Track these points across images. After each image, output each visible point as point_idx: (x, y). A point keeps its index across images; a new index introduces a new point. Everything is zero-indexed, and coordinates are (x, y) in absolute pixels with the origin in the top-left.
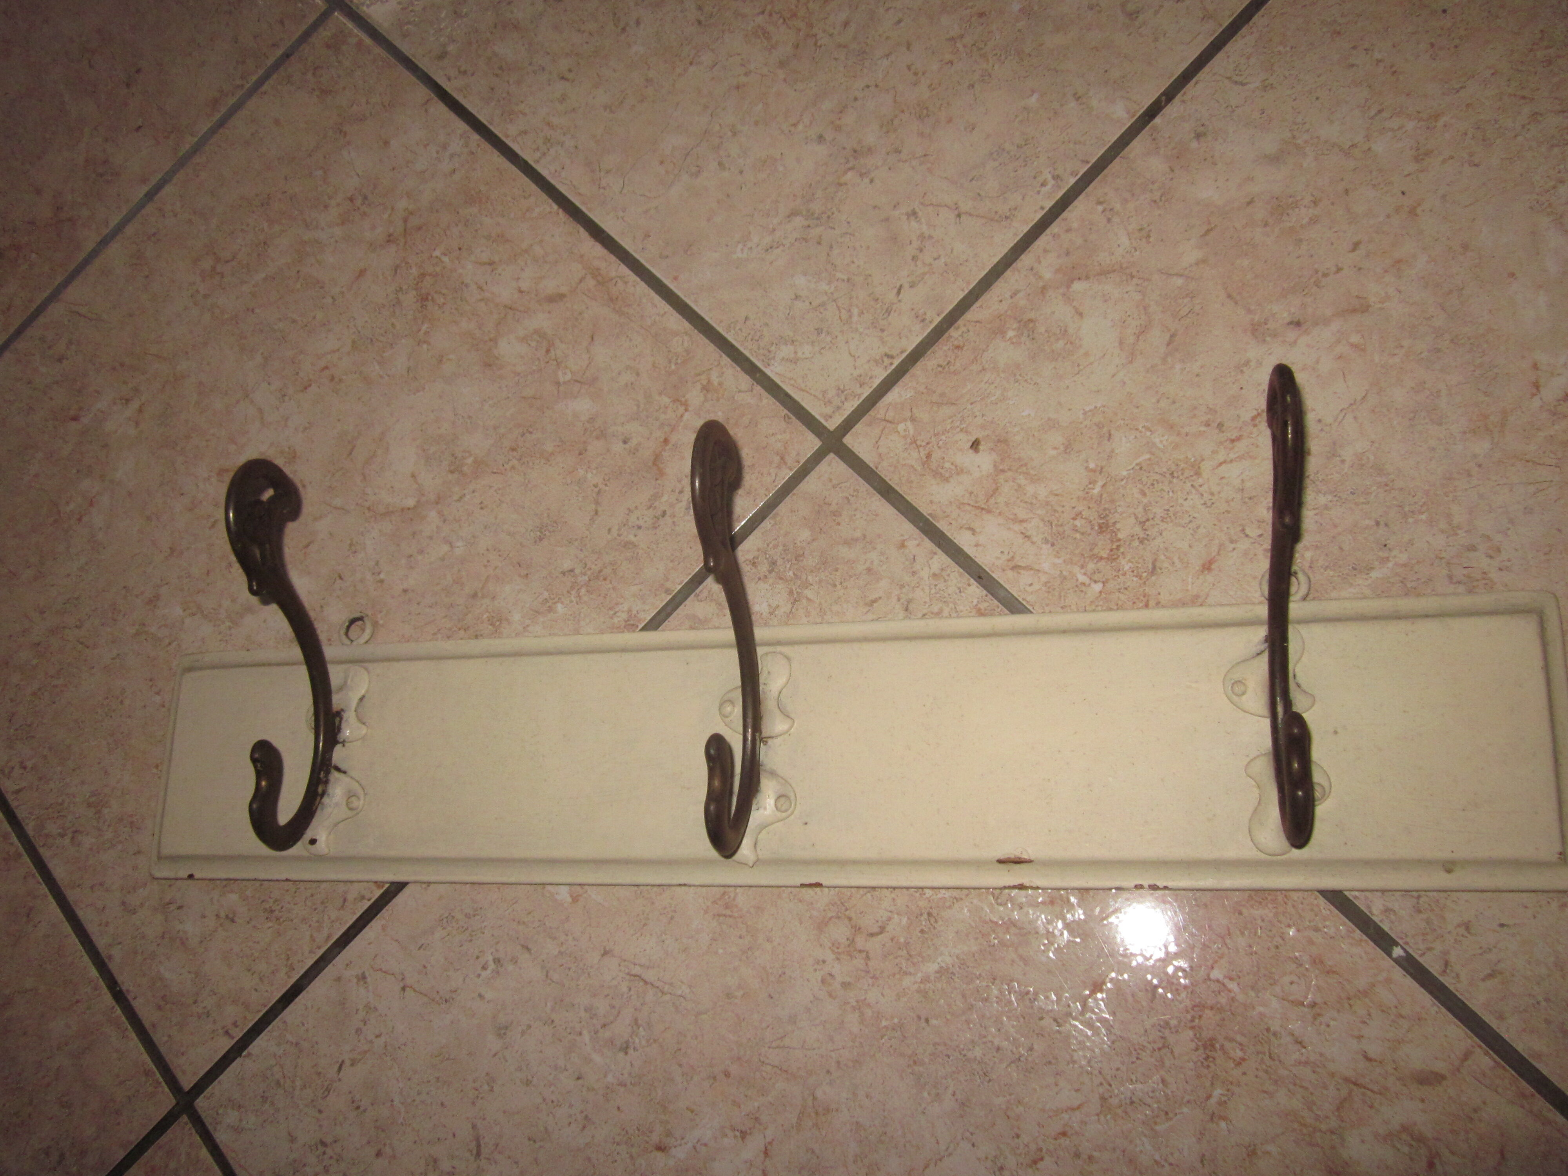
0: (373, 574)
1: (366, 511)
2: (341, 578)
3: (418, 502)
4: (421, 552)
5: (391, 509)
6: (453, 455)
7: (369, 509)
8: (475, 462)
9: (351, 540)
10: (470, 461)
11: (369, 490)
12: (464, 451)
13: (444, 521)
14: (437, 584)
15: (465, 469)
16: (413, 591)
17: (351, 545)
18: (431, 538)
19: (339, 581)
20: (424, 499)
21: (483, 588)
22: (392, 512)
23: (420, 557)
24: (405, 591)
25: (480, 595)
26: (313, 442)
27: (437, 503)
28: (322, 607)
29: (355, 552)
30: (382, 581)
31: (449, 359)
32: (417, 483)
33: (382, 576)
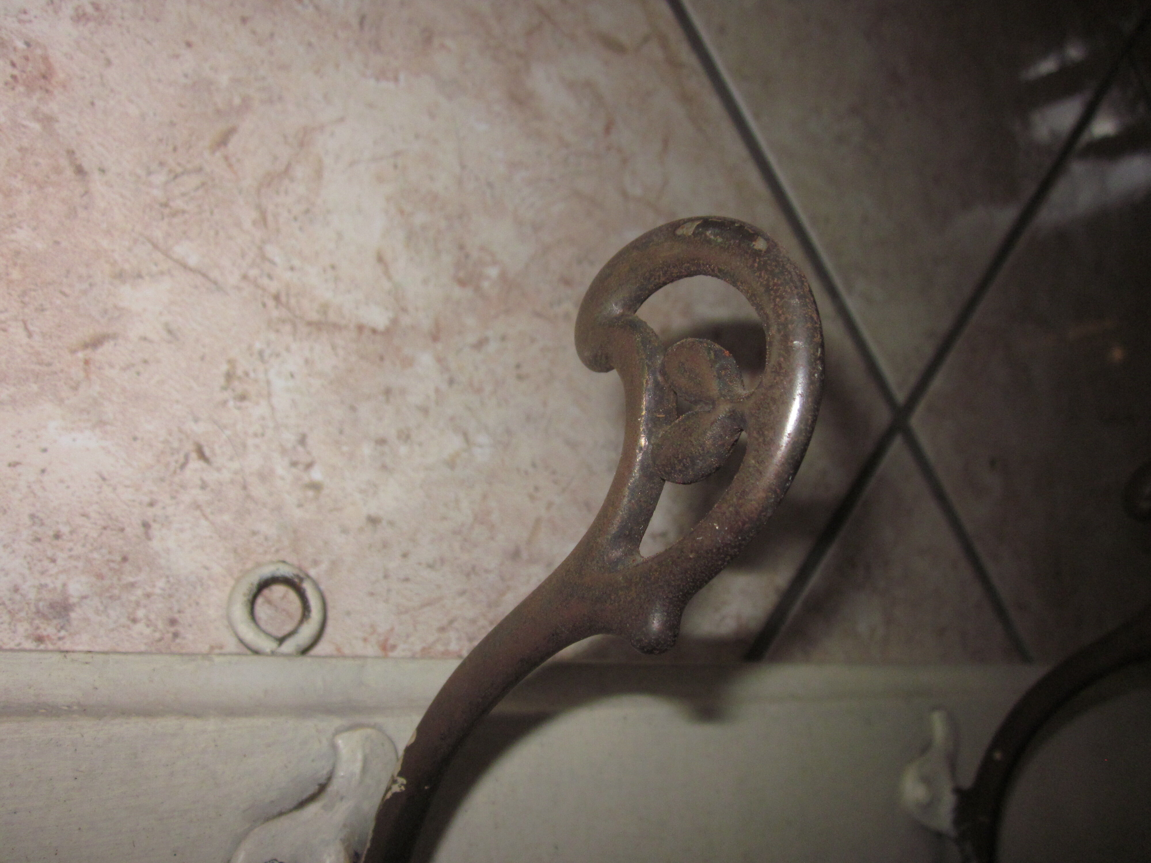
0: (294, 464)
1: (271, 303)
2: (202, 455)
3: (395, 321)
4: (405, 436)
5: (332, 317)
6: (461, 247)
7: (277, 298)
8: (503, 276)
9: (231, 362)
10: (493, 272)
11: (271, 251)
12: (482, 248)
13: (451, 382)
14: (444, 518)
15: (486, 285)
16: (391, 523)
17: (229, 376)
18: (425, 411)
19: (195, 464)
20: (406, 320)
21: (529, 542)
22: (336, 327)
23: (403, 450)
24: (373, 521)
25: (525, 555)
26: (109, 63)
27: (435, 338)
28: (146, 525)
29: (243, 398)
30: (316, 487)
31: (443, 46)
32: (390, 278)
33: (316, 475)
